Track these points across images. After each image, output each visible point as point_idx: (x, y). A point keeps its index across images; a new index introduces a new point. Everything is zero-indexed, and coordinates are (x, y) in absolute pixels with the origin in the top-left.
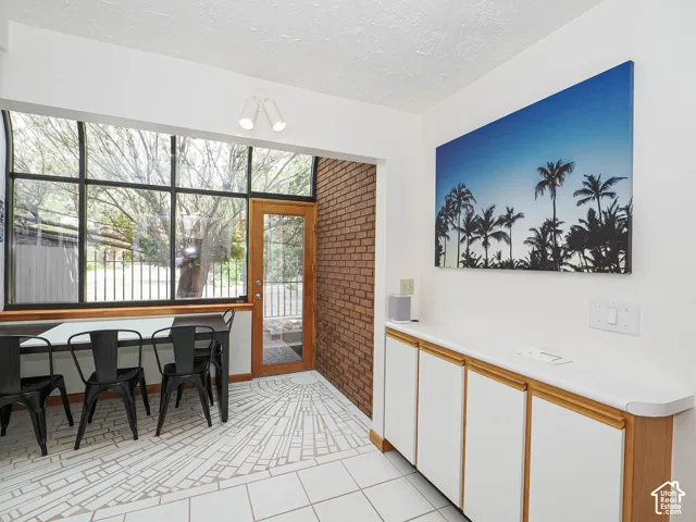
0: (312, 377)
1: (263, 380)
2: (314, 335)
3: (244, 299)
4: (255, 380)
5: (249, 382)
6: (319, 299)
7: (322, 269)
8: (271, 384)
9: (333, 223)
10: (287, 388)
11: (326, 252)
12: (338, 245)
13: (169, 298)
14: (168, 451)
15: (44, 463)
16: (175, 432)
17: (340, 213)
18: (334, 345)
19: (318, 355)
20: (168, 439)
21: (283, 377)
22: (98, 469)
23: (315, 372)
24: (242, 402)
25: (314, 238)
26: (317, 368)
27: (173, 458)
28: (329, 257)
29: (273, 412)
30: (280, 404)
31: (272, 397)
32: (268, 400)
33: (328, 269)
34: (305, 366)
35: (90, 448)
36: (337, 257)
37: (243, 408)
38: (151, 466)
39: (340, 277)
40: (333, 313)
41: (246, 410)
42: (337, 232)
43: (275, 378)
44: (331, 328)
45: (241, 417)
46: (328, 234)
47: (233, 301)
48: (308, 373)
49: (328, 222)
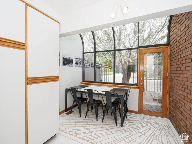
0: (166, 122)
1: (143, 115)
2: (168, 103)
3: (136, 85)
4: (140, 115)
5: (137, 114)
6: (170, 88)
7: (172, 75)
8: (146, 118)
9: (177, 53)
10: (151, 122)
11: (173, 67)
12: (179, 63)
13: (113, 82)
14: (102, 129)
15: (79, 118)
16: (107, 123)
17: (180, 47)
18: (177, 111)
19: (170, 113)
20: (104, 125)
21: (152, 117)
22: (85, 125)
23: (168, 120)
24: (131, 121)
25: (168, 61)
26: (169, 118)
27: (102, 132)
28: (175, 69)
29: (140, 130)
30: (145, 128)
31: (144, 124)
32: (141, 124)
33: (174, 75)
34: (163, 116)
35: (89, 119)
36: (178, 69)
37: (130, 124)
38: (95, 132)
39: (180, 79)
40: (176, 96)
41: (130, 125)
42: (179, 57)
43: (148, 116)
44: (175, 103)
45: (128, 127)
46: (175, 58)
47: (132, 85)
48: (165, 119)
49: (175, 53)
